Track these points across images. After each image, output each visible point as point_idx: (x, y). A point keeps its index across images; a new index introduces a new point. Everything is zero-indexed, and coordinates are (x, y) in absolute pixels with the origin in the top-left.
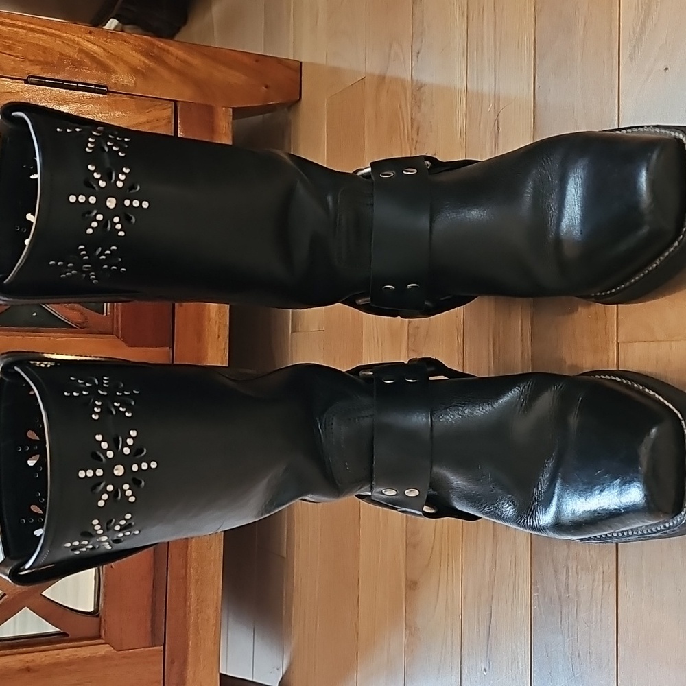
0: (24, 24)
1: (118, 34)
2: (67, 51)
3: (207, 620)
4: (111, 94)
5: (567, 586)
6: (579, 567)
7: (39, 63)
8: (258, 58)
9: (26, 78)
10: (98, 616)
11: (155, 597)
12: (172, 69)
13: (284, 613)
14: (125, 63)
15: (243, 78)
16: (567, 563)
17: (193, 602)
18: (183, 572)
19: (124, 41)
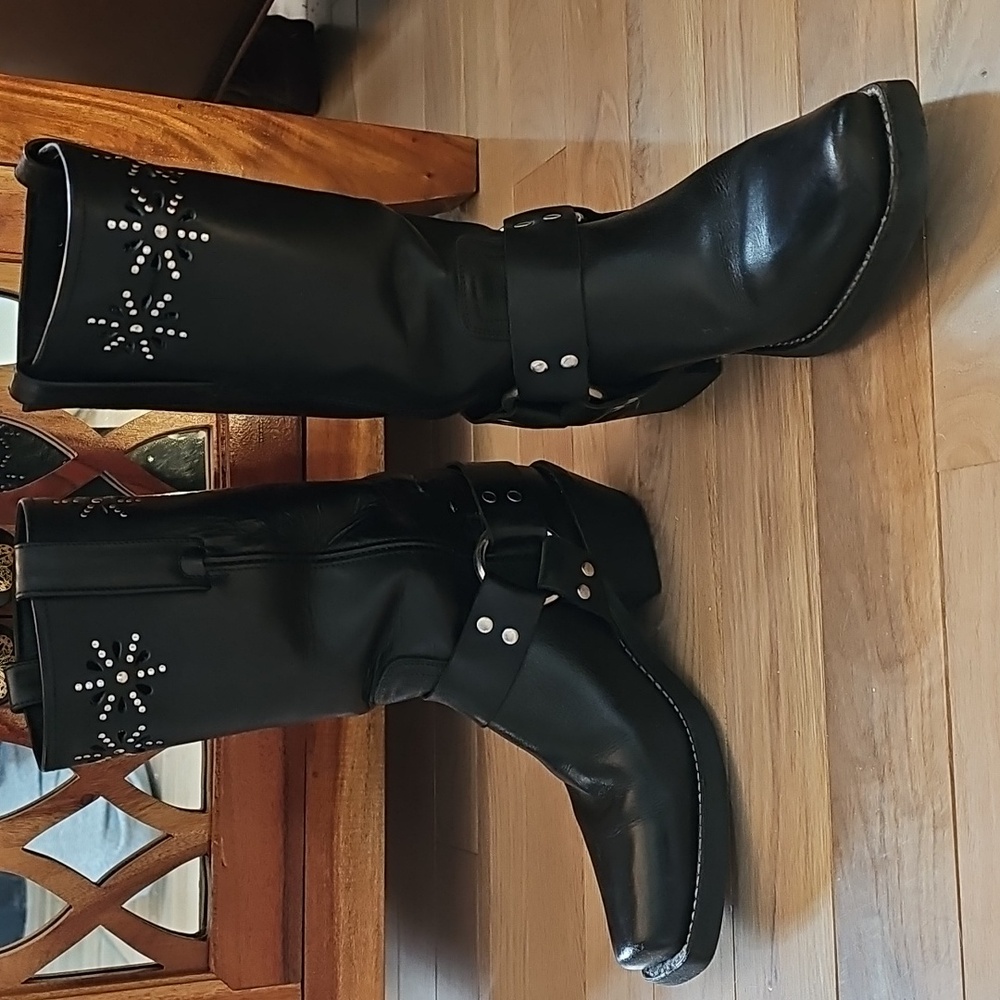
0: (88, 98)
2: (148, 133)
3: (365, 944)
5: (882, 839)
6: (899, 811)
8: (416, 136)
10: (204, 939)
11: (288, 909)
12: (295, 155)
14: (229, 147)
15: (396, 163)
16: (881, 808)
17: (342, 917)
18: (327, 872)
19: (227, 117)
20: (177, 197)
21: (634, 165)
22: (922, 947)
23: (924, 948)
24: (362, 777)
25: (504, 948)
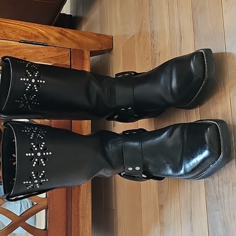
0: (19, 24)
1: (51, 27)
2: (33, 32)
3: (87, 232)
4: (48, 46)
5: (219, 191)
6: (223, 183)
7: (24, 36)
8: (98, 35)
9: (19, 41)
10: (46, 230)
11: (67, 222)
12: (69, 38)
13: (115, 231)
14: (53, 36)
15: (93, 41)
16: (218, 183)
17: (81, 224)
18: (77, 213)
19: (53, 29)
20: (37, 72)
21: (151, 36)
22: (230, 217)
23: (231, 217)
24: (86, 189)
25: (121, 232)
